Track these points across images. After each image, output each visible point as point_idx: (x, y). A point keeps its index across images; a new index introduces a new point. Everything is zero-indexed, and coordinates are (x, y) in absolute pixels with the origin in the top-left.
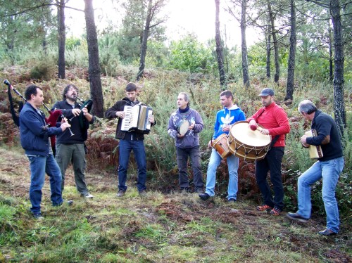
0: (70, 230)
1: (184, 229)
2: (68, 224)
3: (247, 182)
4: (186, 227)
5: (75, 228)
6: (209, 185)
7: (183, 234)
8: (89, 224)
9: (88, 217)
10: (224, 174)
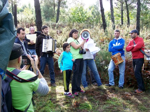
0: (42, 107)
1: (104, 103)
2: (41, 104)
3: (130, 78)
4: (105, 102)
5: (45, 106)
6: (110, 80)
7: (105, 106)
8: (52, 103)
9: (51, 99)
10: (117, 74)
